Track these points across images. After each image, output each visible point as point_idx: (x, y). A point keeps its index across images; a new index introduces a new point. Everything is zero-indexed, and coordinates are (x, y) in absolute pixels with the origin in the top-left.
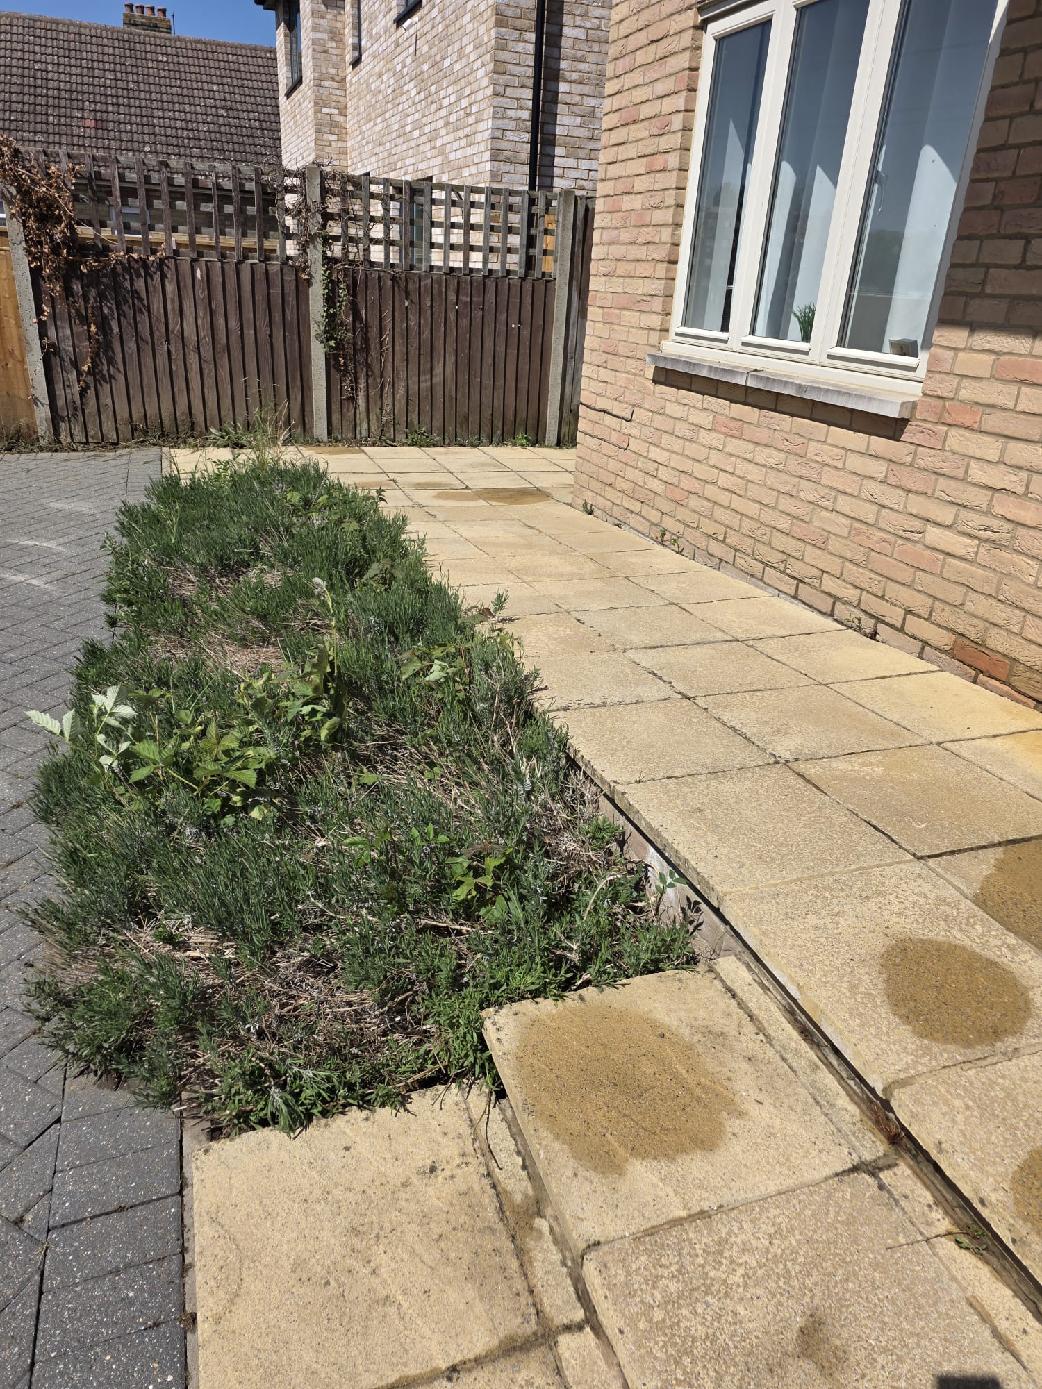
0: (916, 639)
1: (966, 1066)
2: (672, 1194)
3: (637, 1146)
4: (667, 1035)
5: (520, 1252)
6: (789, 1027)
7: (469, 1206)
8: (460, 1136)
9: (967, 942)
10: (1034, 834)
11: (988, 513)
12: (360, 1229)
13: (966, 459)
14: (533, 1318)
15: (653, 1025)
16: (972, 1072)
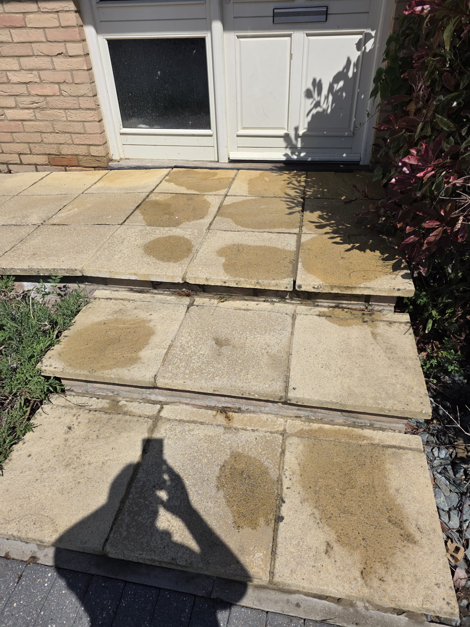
0: (30, 165)
1: (192, 260)
2: (158, 350)
3: (135, 350)
4: (106, 322)
5: (125, 413)
6: (135, 294)
7: (95, 422)
8: (66, 413)
9: (159, 236)
10: (140, 202)
11: (29, 95)
12: (69, 463)
13: (4, 73)
14: (149, 420)
15: (99, 324)
16: (195, 261)
